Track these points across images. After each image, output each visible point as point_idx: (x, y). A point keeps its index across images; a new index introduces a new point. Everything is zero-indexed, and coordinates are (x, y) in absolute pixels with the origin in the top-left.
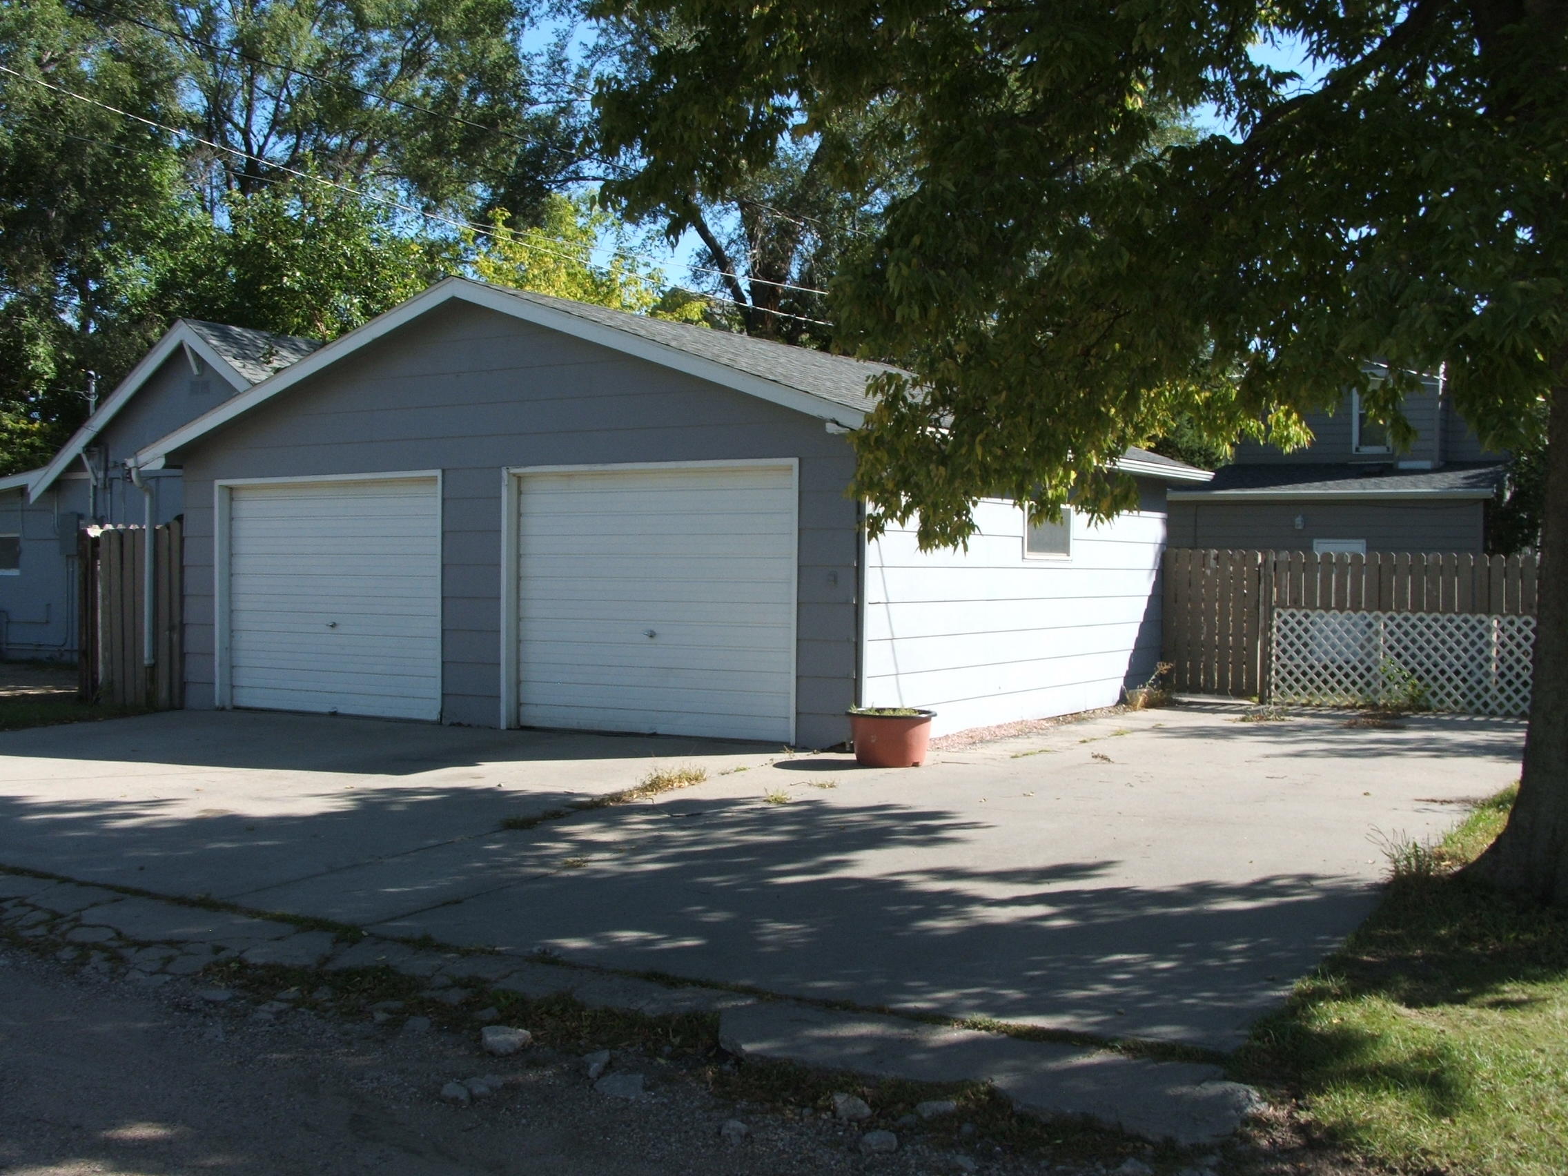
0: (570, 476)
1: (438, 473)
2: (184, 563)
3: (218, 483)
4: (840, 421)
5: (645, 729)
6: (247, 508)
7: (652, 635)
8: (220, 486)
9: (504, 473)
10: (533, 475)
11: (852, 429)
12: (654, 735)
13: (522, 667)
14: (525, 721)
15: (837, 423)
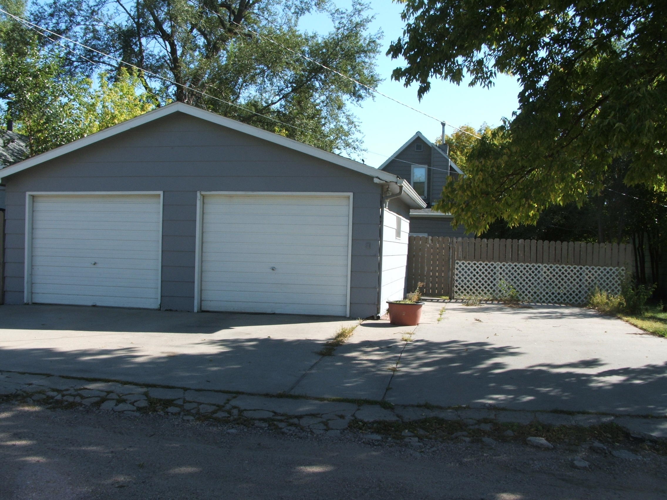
0: (231, 196)
1: (161, 193)
2: (6, 232)
3: (28, 193)
4: (381, 177)
5: (269, 311)
6: (42, 206)
7: (273, 269)
8: (29, 195)
9: (198, 194)
10: (210, 196)
11: (386, 182)
12: (274, 314)
13: (203, 283)
14: (204, 308)
15: (379, 178)
